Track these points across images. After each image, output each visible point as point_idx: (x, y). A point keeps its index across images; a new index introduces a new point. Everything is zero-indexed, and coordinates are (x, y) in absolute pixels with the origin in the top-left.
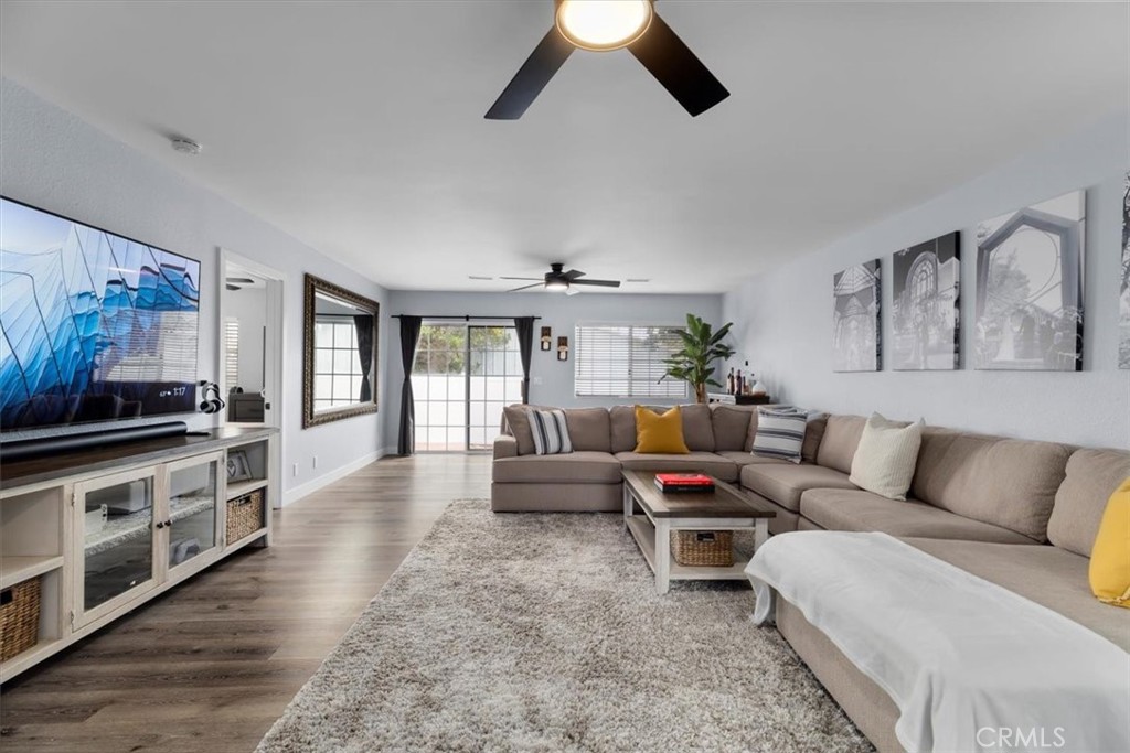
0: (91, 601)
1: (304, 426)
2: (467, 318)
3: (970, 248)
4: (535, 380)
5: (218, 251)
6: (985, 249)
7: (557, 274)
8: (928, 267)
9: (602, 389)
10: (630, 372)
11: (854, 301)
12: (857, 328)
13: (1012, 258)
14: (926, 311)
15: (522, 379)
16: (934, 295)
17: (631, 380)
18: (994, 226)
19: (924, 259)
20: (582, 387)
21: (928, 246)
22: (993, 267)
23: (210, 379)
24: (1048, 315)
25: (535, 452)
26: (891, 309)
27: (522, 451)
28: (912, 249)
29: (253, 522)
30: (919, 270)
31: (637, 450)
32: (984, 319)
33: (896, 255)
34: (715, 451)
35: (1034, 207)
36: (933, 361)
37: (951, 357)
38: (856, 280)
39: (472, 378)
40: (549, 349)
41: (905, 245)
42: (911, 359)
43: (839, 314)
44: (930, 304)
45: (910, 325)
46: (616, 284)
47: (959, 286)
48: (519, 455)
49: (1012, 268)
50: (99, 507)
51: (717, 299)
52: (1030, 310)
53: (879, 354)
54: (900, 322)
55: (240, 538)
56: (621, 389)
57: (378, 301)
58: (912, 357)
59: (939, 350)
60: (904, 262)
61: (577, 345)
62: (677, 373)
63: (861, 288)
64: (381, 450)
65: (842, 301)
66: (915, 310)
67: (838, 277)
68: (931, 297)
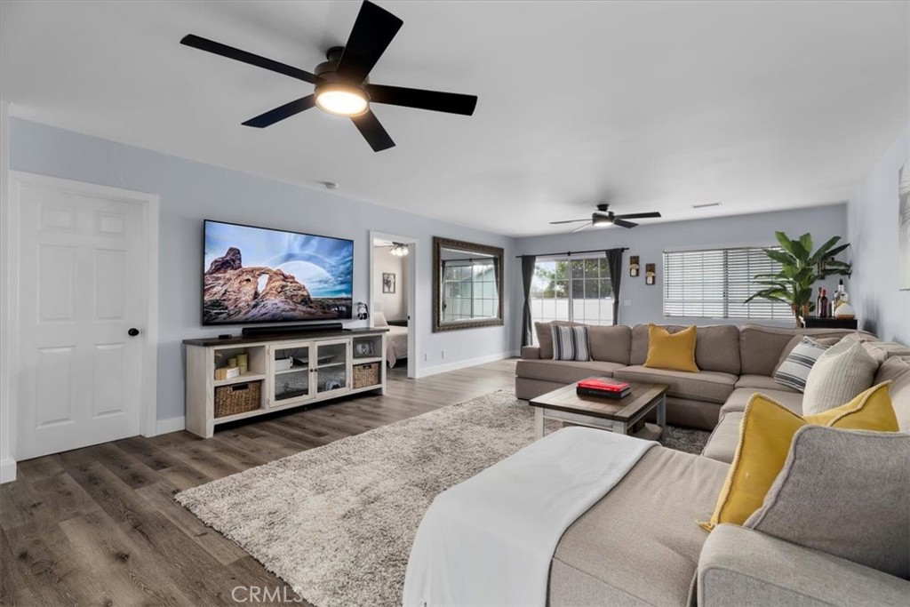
0: (279, 397)
1: (434, 331)
2: (569, 254)
4: (625, 302)
5: (369, 232)
9: (694, 311)
10: (725, 294)
15: (613, 301)
17: (726, 302)
20: (673, 309)
23: (364, 302)
25: (551, 358)
27: (542, 356)
29: (373, 379)
31: (645, 365)
40: (637, 275)
43: (901, 219)
48: (540, 358)
50: (288, 358)
55: (363, 386)
56: (716, 312)
57: (502, 247)
61: (665, 271)
64: (508, 353)
65: (903, 202)
67: (900, 174)
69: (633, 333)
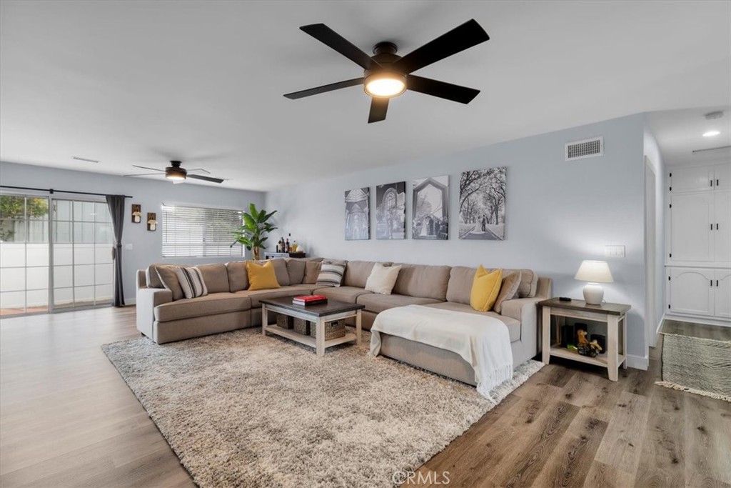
2: (52, 191)
3: (410, 189)
4: (126, 246)
6: (416, 191)
7: (176, 168)
8: (393, 195)
9: (183, 252)
10: (204, 239)
11: (356, 205)
12: (358, 219)
13: (426, 196)
14: (391, 213)
16: (395, 207)
17: (205, 245)
18: (420, 182)
19: (391, 191)
20: (167, 251)
21: (392, 185)
22: (419, 200)
24: (438, 220)
25: (184, 296)
26: (375, 212)
27: (176, 298)
28: (385, 185)
30: (388, 195)
31: (250, 289)
32: (416, 219)
33: (377, 187)
34: (290, 285)
35: (434, 178)
36: (395, 235)
37: (403, 234)
38: (357, 196)
39: (55, 246)
40: (140, 222)
41: (382, 183)
42: (385, 234)
43: (348, 211)
44: (394, 211)
45: (384, 219)
46: (220, 181)
47: (405, 204)
48: (174, 300)
49: (426, 200)
51: (262, 195)
52: (432, 217)
53: (369, 232)
54: (380, 218)
56: (198, 252)
58: (385, 233)
59: (398, 230)
60: (382, 190)
61: (164, 220)
62: (242, 241)
63: (360, 200)
65: (349, 206)
66: (387, 213)
67: (347, 193)
68: (394, 208)
69: (229, 269)
